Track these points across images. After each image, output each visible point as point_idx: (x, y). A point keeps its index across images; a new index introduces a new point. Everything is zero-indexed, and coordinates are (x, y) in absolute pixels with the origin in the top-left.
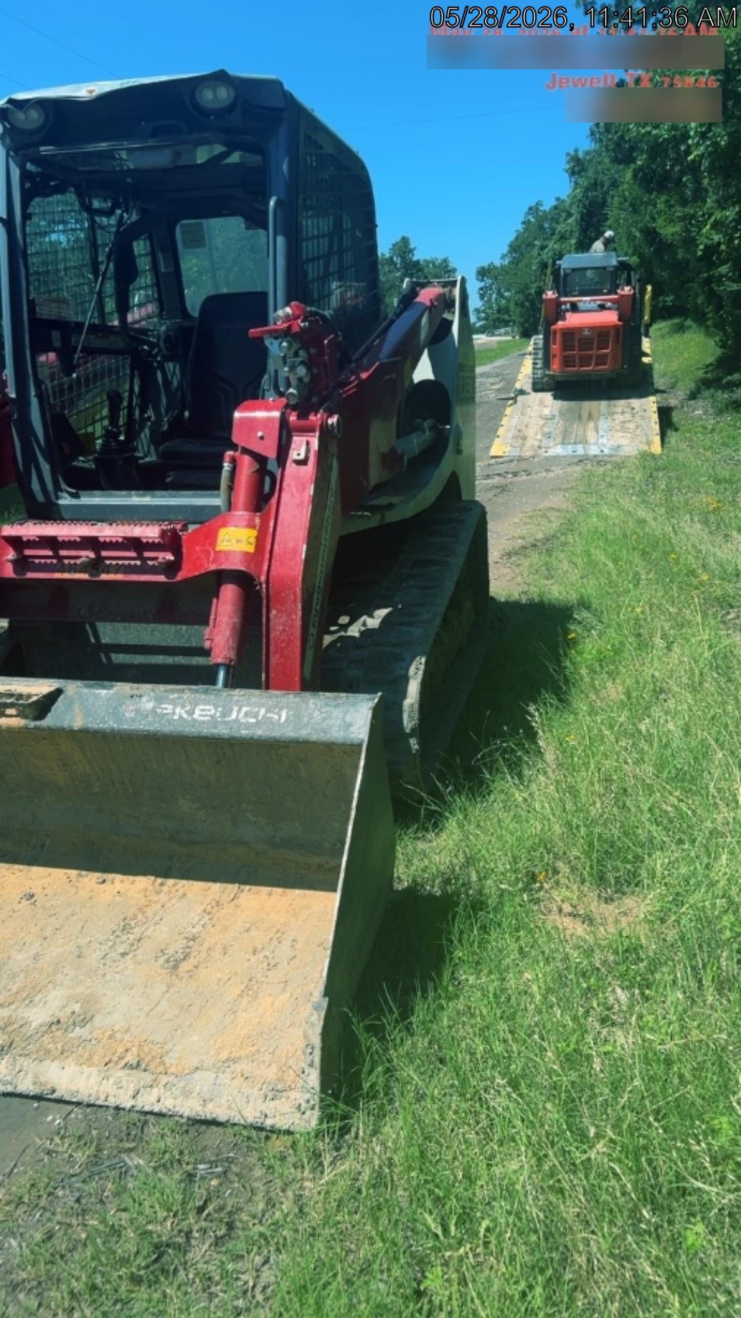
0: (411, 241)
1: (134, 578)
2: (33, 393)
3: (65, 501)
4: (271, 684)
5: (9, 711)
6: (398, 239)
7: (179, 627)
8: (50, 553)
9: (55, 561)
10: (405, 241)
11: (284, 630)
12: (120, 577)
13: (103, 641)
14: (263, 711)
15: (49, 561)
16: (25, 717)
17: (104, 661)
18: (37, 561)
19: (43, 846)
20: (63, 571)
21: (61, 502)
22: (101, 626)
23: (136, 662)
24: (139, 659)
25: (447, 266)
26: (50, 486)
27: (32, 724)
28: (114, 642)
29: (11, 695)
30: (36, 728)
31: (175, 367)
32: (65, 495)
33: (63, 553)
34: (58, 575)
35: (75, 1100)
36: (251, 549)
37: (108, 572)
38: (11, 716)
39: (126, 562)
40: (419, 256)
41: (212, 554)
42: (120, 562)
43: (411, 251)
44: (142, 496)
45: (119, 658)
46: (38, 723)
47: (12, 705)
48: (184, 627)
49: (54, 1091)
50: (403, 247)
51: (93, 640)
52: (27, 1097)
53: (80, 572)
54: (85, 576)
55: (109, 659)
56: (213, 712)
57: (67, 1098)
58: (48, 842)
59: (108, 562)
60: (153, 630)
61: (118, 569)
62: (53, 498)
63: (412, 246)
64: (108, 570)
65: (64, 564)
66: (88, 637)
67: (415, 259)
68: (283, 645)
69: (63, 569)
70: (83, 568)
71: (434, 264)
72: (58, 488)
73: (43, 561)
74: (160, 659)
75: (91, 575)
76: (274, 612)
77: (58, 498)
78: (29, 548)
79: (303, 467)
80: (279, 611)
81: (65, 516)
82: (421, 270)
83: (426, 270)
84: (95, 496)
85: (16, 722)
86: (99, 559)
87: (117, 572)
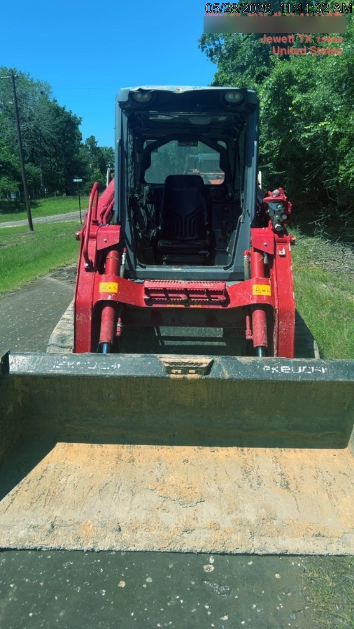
0: (95, 138)
1: (207, 307)
2: (127, 219)
3: (139, 269)
4: (279, 354)
5: (191, 371)
6: (89, 137)
7: (201, 328)
8: (164, 295)
9: (166, 299)
10: (93, 138)
11: (285, 330)
12: (200, 306)
13: (162, 335)
14: (313, 368)
15: (163, 299)
16: (200, 374)
17: (160, 344)
18: (157, 299)
19: (174, 435)
20: (171, 304)
21: (137, 270)
22: (162, 329)
23: (176, 345)
24: (178, 343)
25: (112, 151)
26: (133, 262)
27: (204, 377)
28: (167, 335)
29: (192, 363)
30: (206, 379)
31: (152, 206)
32: (138, 266)
33: (170, 295)
34: (169, 306)
35: (299, 554)
36: (269, 294)
37: (194, 304)
38: (192, 373)
39: (202, 300)
40: (99, 145)
41: (251, 297)
42: (199, 300)
43: (96, 142)
44: (177, 268)
45: (167, 343)
46: (207, 376)
47: (192, 368)
48: (203, 328)
49: (287, 551)
50: (92, 141)
51: (157, 335)
52: (275, 555)
53: (180, 304)
54: (183, 306)
55: (163, 343)
56: (289, 369)
57: (295, 553)
58: (176, 433)
59: (193, 300)
60: (188, 330)
61: (198, 303)
62: (134, 268)
63: (96, 141)
64: (193, 303)
65: (171, 300)
66: (155, 333)
67: (97, 146)
68: (285, 337)
69: (171, 303)
70: (182, 302)
71: (106, 149)
72: (136, 264)
73: (160, 299)
74: (188, 343)
75: (185, 305)
76: (281, 322)
77: (136, 268)
78: (153, 293)
79: (284, 258)
80: (284, 322)
81: (138, 276)
82: (100, 152)
83: (102, 152)
84: (154, 268)
85: (197, 376)
86: (189, 298)
87: (198, 304)
